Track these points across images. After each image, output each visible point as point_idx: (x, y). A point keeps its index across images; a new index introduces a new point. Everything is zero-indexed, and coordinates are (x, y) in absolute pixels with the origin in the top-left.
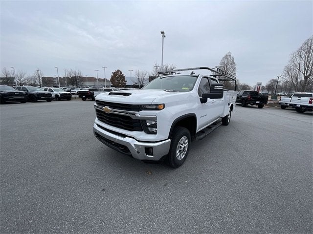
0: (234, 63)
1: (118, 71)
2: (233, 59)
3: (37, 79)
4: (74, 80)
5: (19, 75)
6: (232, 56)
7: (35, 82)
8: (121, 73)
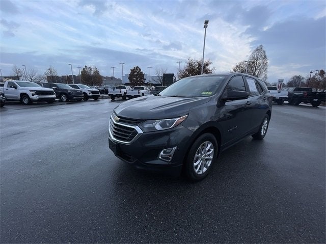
0: (265, 57)
1: (137, 68)
5: (30, 73)
8: (140, 70)
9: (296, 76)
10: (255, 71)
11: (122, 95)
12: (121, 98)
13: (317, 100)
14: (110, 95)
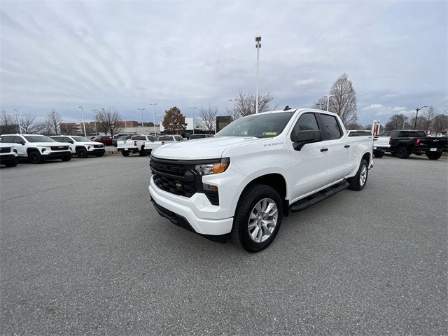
0: (352, 90)
1: (175, 109)
2: (351, 85)
3: (52, 126)
4: (107, 124)
5: (25, 121)
6: (348, 79)
7: (49, 130)
8: (179, 112)
9: (396, 116)
10: (340, 109)
11: (137, 149)
12: (138, 154)
13: (435, 150)
14: (119, 150)
